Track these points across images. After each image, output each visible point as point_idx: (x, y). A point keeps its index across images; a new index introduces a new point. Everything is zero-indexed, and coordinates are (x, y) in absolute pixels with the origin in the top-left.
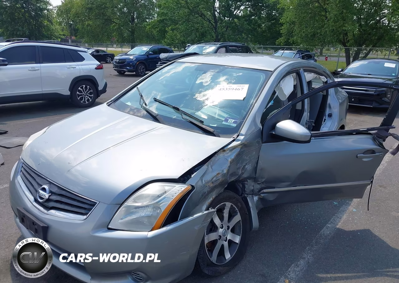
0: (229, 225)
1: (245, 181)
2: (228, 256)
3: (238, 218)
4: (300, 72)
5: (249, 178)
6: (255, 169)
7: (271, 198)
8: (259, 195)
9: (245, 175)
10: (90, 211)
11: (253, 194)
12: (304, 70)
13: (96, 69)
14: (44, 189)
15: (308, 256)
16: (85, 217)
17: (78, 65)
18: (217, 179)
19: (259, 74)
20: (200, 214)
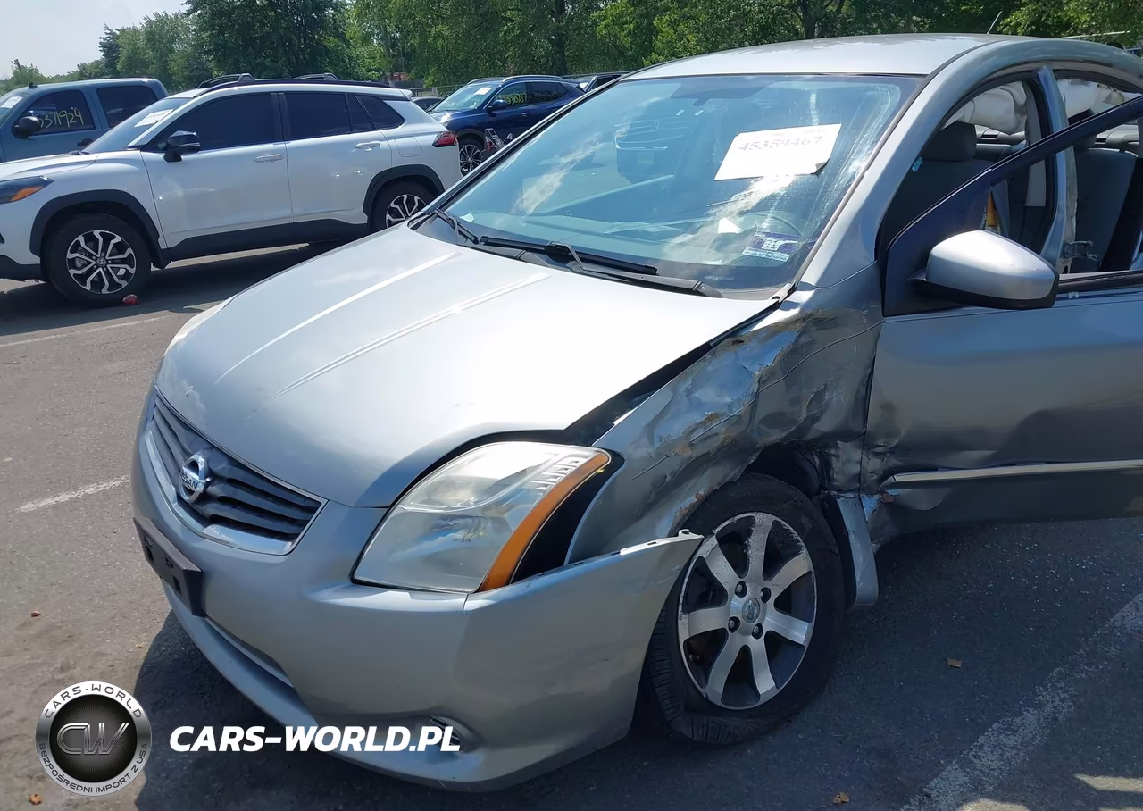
0: (768, 584)
1: (827, 446)
2: (765, 684)
3: (799, 565)
4: (1038, 78)
5: (844, 434)
6: (862, 404)
7: (923, 502)
8: (882, 492)
9: (825, 425)
10: (305, 527)
11: (858, 490)
12: (1055, 71)
13: (437, 145)
14: (194, 466)
15: (1056, 699)
16: (289, 546)
17: (386, 139)
18: (709, 433)
19: (879, 87)
20: (644, 546)
